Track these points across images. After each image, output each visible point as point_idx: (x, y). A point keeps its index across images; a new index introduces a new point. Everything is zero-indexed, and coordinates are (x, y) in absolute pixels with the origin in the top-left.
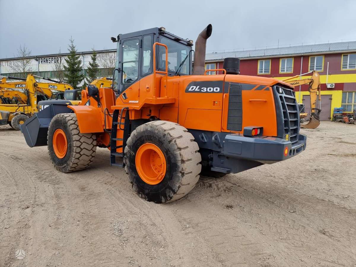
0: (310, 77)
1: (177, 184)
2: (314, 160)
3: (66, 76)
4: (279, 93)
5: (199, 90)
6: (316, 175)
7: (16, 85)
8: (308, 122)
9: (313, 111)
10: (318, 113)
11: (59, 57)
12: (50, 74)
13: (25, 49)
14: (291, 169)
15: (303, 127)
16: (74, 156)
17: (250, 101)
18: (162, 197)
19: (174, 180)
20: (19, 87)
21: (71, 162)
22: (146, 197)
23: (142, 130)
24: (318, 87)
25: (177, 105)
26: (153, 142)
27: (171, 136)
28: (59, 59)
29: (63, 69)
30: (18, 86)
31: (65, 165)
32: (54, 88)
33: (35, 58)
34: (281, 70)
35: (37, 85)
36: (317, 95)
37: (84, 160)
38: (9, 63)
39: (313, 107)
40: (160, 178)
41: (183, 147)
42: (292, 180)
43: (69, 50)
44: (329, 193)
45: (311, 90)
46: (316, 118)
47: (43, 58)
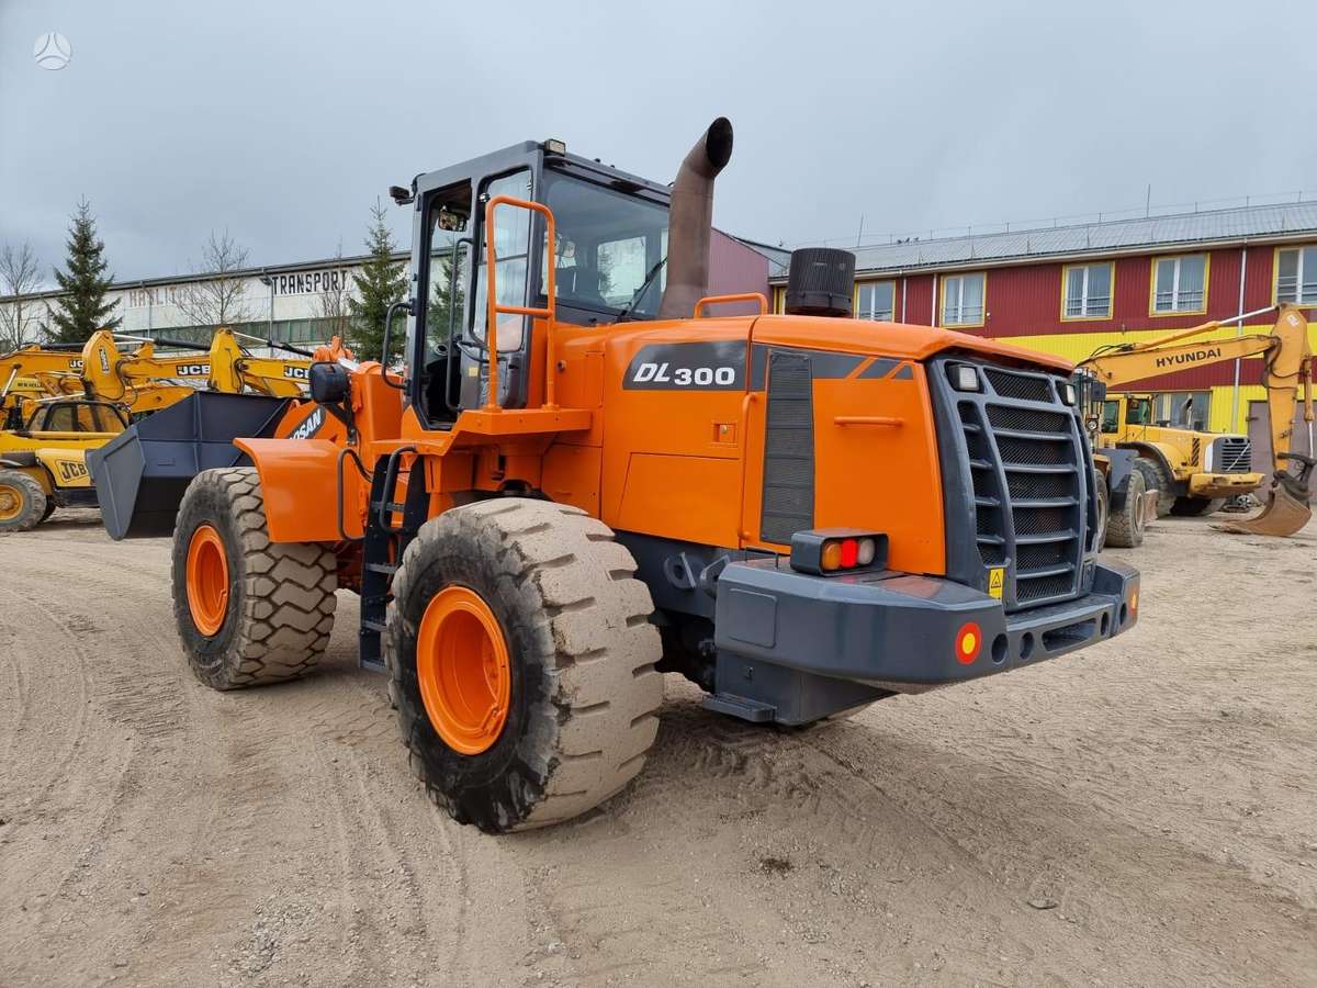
0: (1265, 330)
1: (544, 751)
2: (1233, 672)
3: (354, 336)
4: (958, 389)
5: (667, 379)
6: (1217, 740)
7: (179, 367)
8: (1264, 507)
9: (1282, 465)
10: (1303, 472)
11: (338, 270)
12: (307, 329)
13: (228, 244)
14: (1115, 705)
15: (1237, 528)
16: (246, 632)
17: (842, 424)
18: (500, 805)
19: (532, 736)
20: (189, 374)
21: (238, 652)
22: (451, 802)
23: (435, 538)
24: (1302, 367)
25: (596, 437)
26: (467, 581)
27: (523, 557)
28: (340, 276)
29: (349, 312)
30: (186, 372)
31: (219, 662)
32: (303, 378)
33: (262, 274)
34: (1155, 300)
35: (246, 367)
36: (1299, 401)
37: (287, 647)
38: (176, 292)
39: (1283, 447)
40: (490, 727)
41: (568, 601)
42: (1097, 758)
43: (368, 244)
44: (1248, 823)
45: (1272, 382)
46: (1293, 494)
47: (287, 276)
